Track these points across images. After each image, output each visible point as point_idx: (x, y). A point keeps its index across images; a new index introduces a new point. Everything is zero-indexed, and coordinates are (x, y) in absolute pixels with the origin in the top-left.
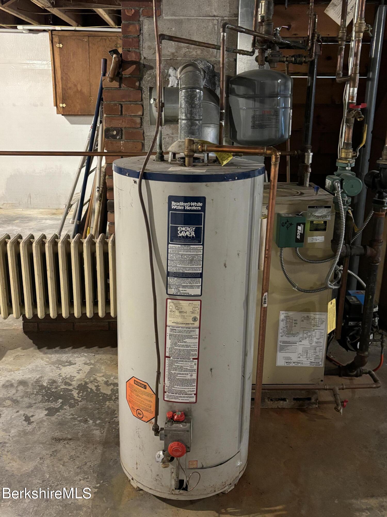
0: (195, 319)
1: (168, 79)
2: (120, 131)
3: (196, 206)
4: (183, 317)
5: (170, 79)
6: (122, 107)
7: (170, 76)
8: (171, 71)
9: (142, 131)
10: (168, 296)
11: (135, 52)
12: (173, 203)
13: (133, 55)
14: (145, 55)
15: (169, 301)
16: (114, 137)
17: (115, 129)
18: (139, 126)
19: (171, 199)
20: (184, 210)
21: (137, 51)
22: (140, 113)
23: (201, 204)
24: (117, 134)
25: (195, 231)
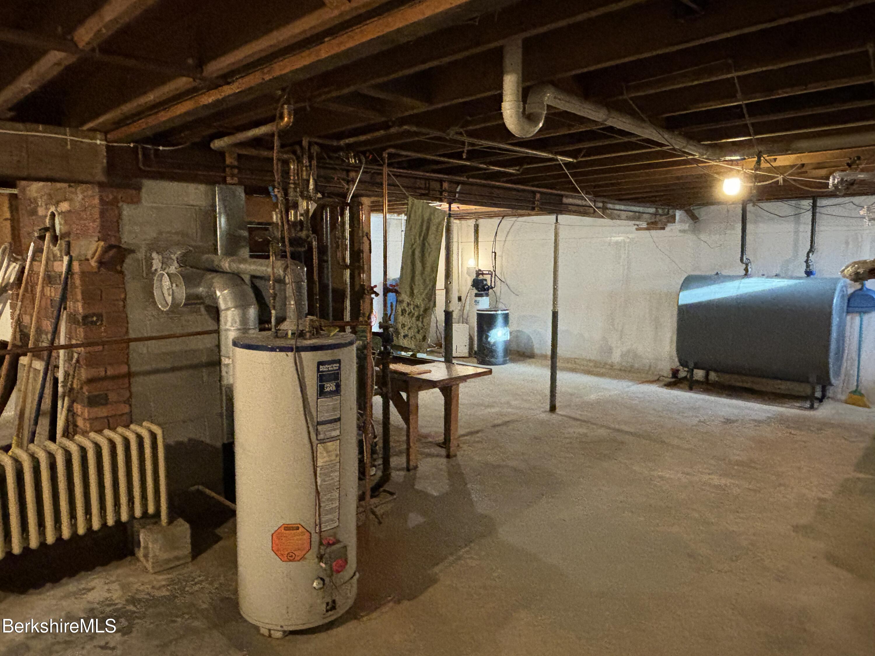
0: (337, 456)
1: (152, 263)
2: (100, 316)
3: (335, 366)
4: (329, 456)
5: (154, 261)
6: (102, 292)
7: (153, 259)
8: (154, 255)
9: (124, 315)
10: (318, 442)
11: (115, 236)
12: (321, 367)
13: (113, 239)
14: (126, 240)
15: (319, 445)
16: (94, 323)
17: (94, 315)
18: (121, 309)
19: (320, 364)
20: (329, 371)
21: (117, 234)
22: (123, 296)
23: (338, 365)
24: (97, 320)
25: (335, 386)
